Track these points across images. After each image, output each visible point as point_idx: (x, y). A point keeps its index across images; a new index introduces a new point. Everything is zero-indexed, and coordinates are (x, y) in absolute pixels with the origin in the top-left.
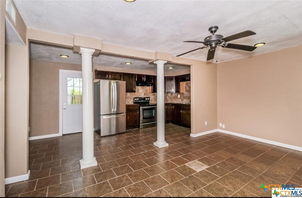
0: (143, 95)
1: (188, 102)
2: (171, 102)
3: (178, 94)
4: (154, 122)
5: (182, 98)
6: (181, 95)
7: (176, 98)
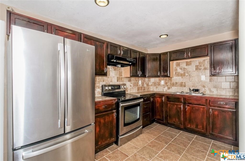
0: (116, 80)
1: (182, 91)
2: (149, 90)
3: (161, 80)
4: (139, 128)
5: (169, 85)
6: (166, 80)
7: (157, 84)
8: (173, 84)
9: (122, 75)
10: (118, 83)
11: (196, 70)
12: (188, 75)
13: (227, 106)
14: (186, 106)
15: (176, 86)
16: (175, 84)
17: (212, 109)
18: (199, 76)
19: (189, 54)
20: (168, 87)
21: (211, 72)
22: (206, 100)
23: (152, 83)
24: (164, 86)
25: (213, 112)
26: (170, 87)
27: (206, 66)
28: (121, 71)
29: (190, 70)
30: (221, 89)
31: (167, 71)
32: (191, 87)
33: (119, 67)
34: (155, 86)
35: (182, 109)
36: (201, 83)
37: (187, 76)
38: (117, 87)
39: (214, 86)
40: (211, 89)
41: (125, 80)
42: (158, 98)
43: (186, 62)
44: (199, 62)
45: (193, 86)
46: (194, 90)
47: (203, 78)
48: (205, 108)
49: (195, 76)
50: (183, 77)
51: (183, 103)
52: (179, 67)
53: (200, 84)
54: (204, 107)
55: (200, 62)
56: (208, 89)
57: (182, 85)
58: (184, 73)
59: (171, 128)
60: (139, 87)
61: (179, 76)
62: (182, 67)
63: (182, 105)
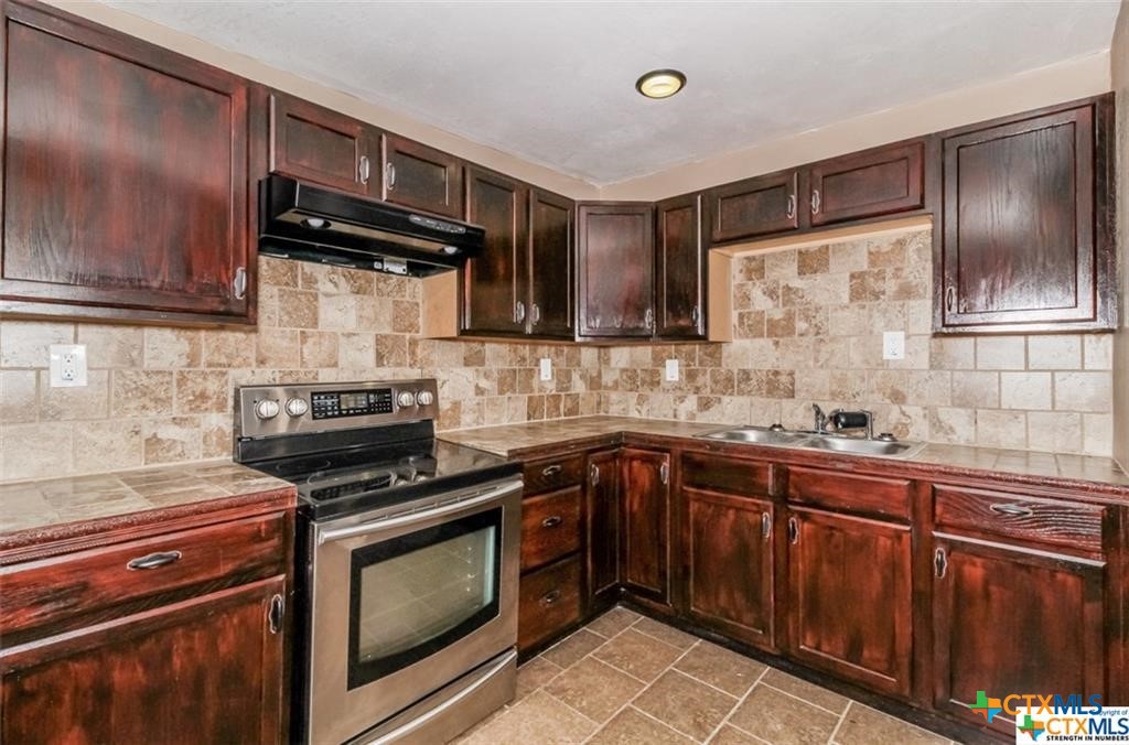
0: (371, 356)
1: (777, 423)
2: (602, 414)
3: (664, 355)
4: (494, 666)
5: (706, 386)
6: (690, 357)
7: (643, 382)
8: (729, 380)
9: (412, 327)
10: (387, 374)
11: (851, 300)
12: (807, 330)
13: (1043, 534)
14: (793, 519)
15: (741, 393)
16: (739, 382)
17: (952, 546)
18: (871, 332)
19: (816, 203)
20: (700, 398)
21: (940, 310)
22: (915, 484)
23: (618, 372)
24: (680, 389)
25: (952, 567)
26: (711, 396)
27: (911, 278)
28: (407, 298)
29: (820, 298)
30: (995, 413)
31: (689, 306)
32: (827, 397)
33: (389, 272)
34: (631, 390)
35: (768, 535)
36: (884, 376)
37: (802, 335)
38: (364, 397)
39: (957, 393)
40: (940, 409)
41: (435, 357)
42: (636, 464)
43: (800, 253)
44: (870, 253)
45: (834, 395)
46: (843, 420)
47: (893, 346)
48: (906, 537)
49: (849, 336)
50: (781, 340)
51: (772, 498)
52: (758, 283)
53: (873, 381)
54: (896, 530)
55: (877, 252)
56: (921, 413)
57: (778, 386)
58: (790, 317)
59: (709, 646)
60: (536, 394)
61: (762, 335)
62: (776, 282)
63: (767, 509)
